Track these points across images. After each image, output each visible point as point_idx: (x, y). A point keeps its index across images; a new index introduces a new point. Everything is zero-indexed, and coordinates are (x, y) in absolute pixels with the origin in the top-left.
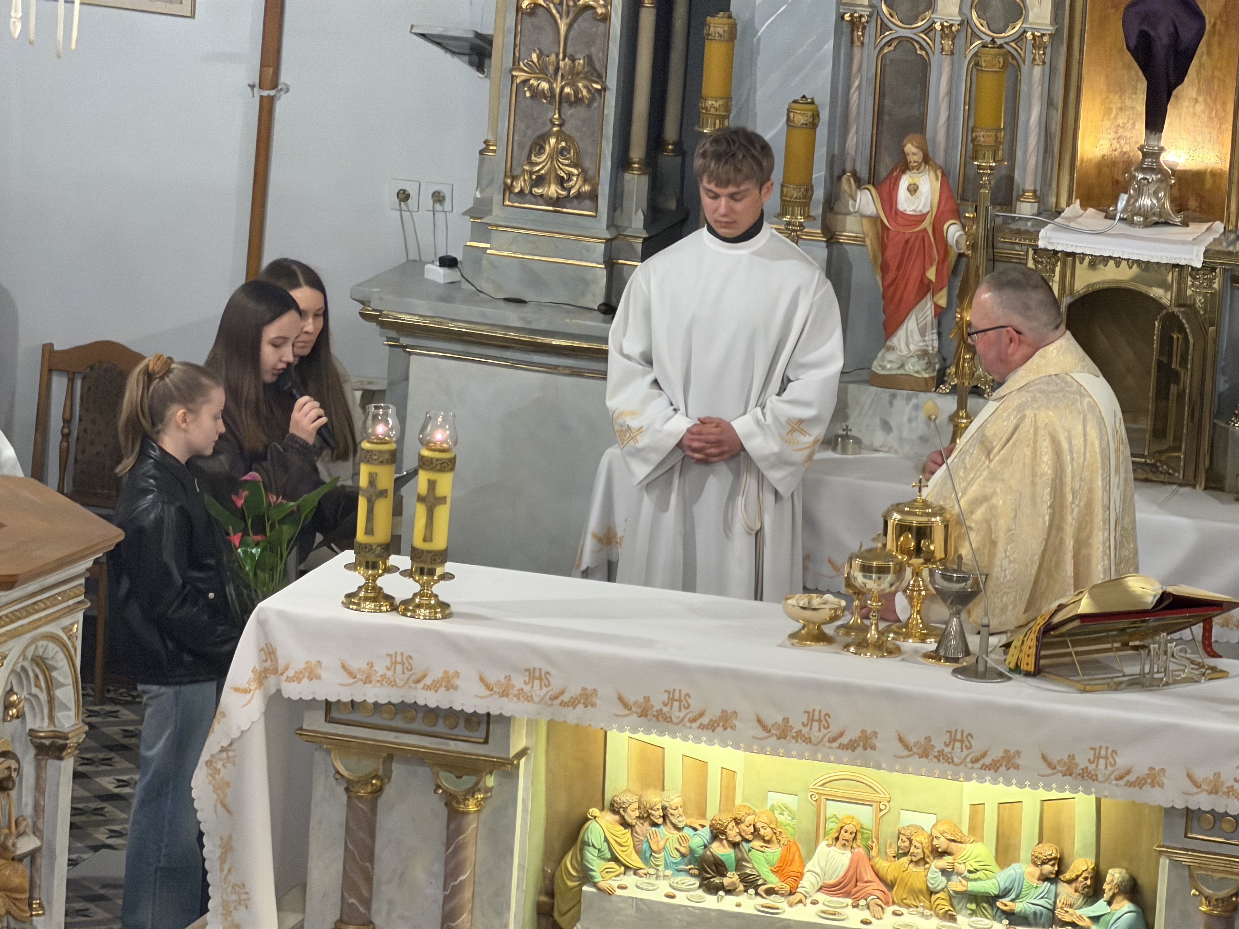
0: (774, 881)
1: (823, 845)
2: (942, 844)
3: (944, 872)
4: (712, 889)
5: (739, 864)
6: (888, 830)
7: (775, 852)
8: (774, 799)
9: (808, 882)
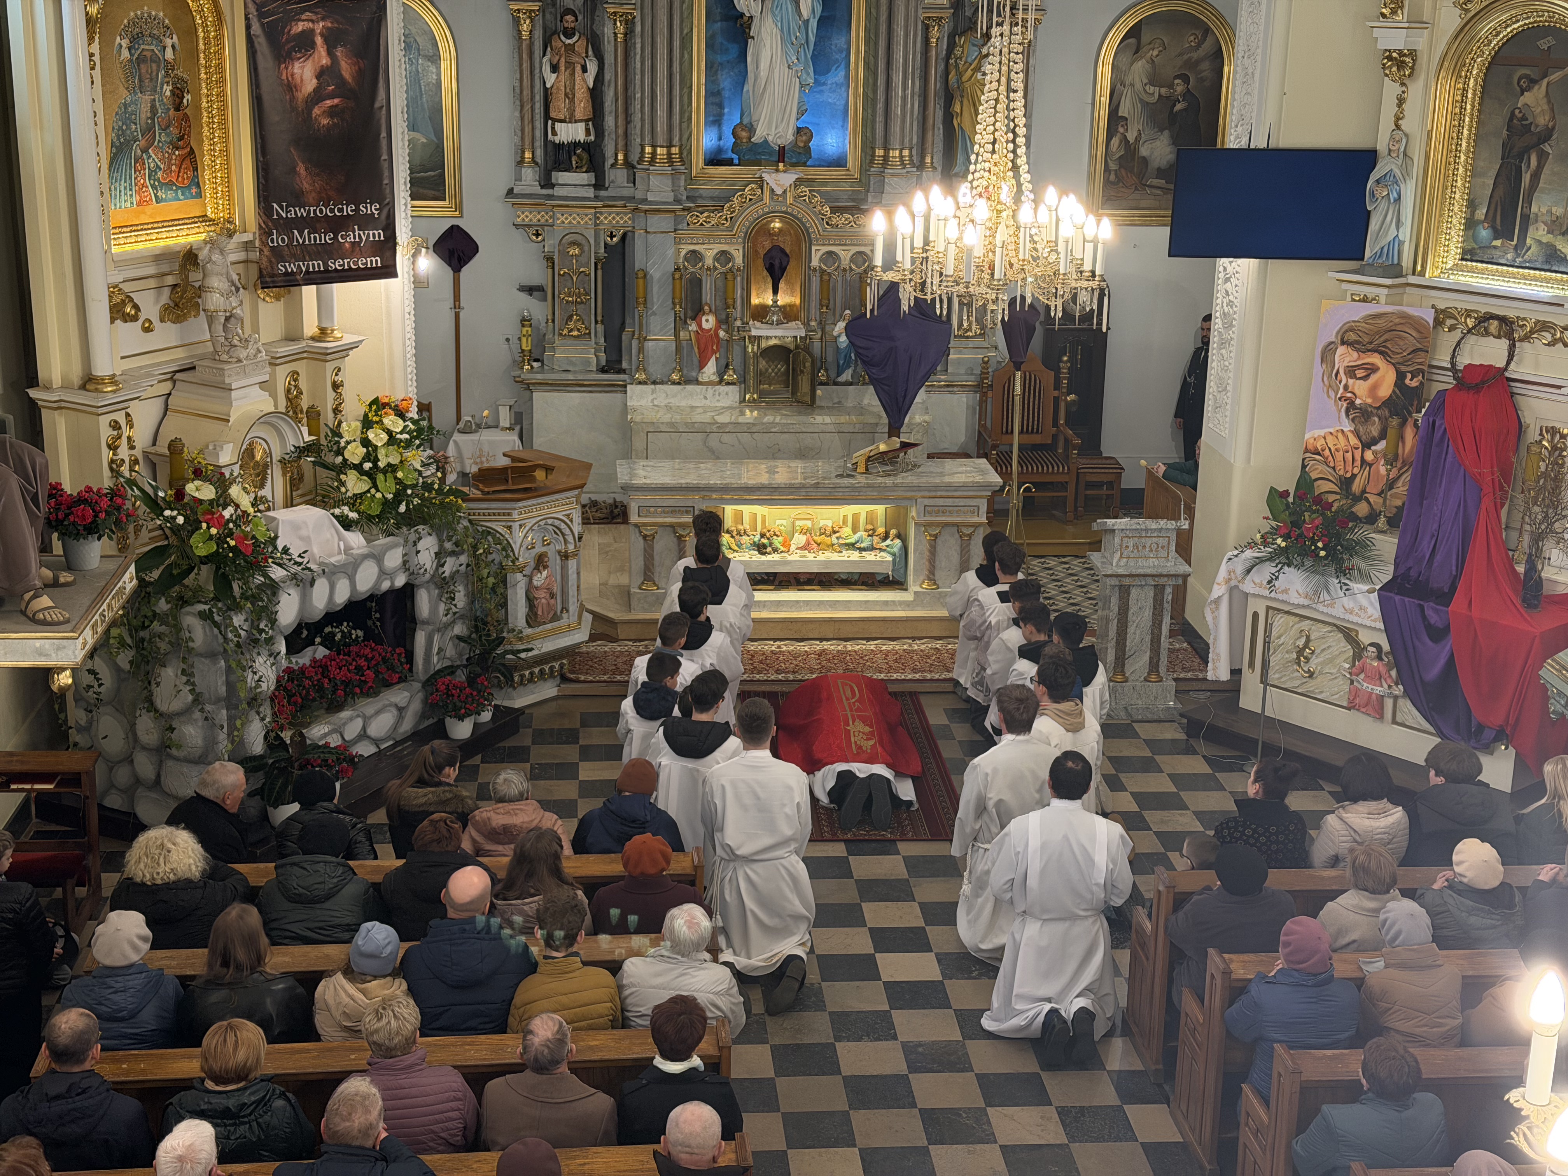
0: (782, 549)
1: (796, 535)
2: (836, 529)
3: (838, 538)
4: (763, 554)
5: (771, 544)
6: (817, 527)
7: (781, 539)
8: (778, 522)
9: (793, 547)
